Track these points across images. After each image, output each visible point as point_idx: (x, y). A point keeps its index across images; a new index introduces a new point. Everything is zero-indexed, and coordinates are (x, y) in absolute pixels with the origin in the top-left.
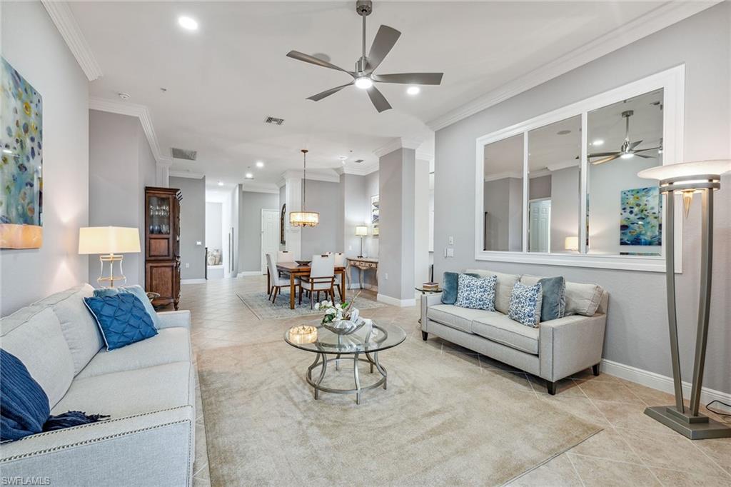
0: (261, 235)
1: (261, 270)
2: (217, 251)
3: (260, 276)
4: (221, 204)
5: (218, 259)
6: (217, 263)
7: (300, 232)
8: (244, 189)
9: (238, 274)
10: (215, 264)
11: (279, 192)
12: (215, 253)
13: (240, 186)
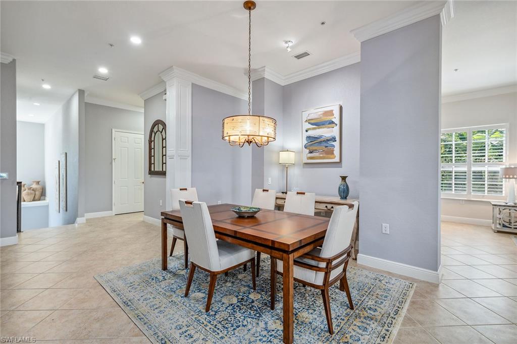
0: (111, 163)
1: (111, 210)
2: (38, 183)
3: (111, 217)
4: (43, 125)
5: (38, 194)
6: (37, 197)
7: (190, 159)
8: (87, 99)
9: (78, 219)
10: (34, 200)
11: (143, 110)
12: (34, 186)
13: (81, 92)
